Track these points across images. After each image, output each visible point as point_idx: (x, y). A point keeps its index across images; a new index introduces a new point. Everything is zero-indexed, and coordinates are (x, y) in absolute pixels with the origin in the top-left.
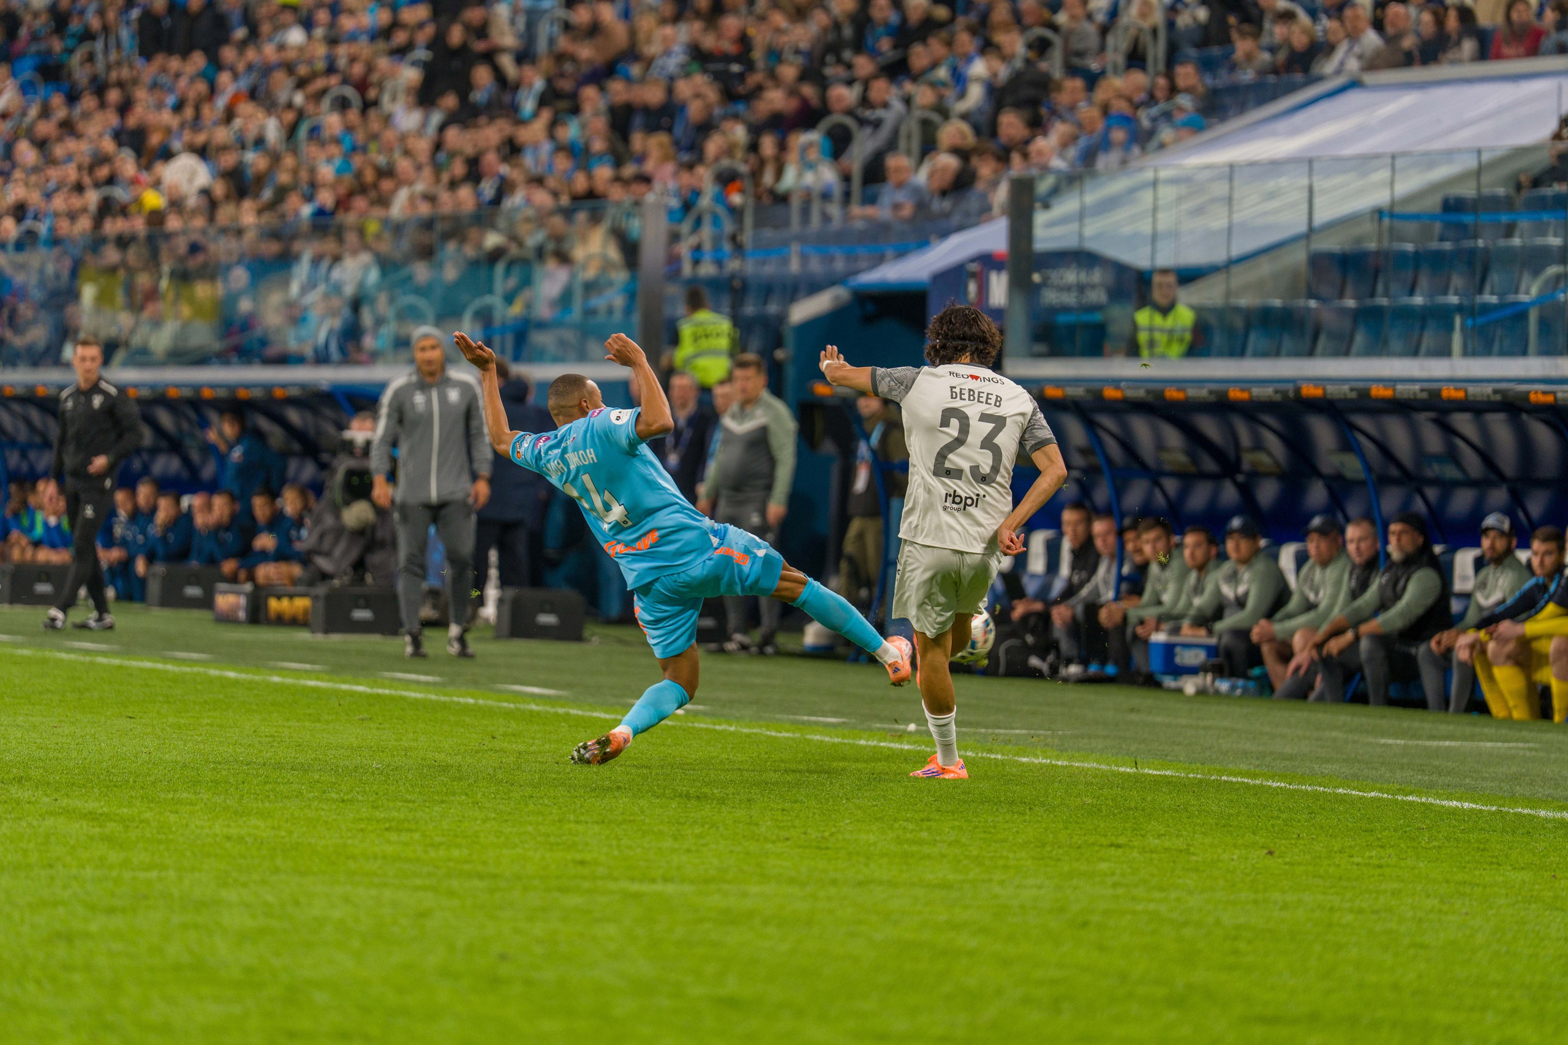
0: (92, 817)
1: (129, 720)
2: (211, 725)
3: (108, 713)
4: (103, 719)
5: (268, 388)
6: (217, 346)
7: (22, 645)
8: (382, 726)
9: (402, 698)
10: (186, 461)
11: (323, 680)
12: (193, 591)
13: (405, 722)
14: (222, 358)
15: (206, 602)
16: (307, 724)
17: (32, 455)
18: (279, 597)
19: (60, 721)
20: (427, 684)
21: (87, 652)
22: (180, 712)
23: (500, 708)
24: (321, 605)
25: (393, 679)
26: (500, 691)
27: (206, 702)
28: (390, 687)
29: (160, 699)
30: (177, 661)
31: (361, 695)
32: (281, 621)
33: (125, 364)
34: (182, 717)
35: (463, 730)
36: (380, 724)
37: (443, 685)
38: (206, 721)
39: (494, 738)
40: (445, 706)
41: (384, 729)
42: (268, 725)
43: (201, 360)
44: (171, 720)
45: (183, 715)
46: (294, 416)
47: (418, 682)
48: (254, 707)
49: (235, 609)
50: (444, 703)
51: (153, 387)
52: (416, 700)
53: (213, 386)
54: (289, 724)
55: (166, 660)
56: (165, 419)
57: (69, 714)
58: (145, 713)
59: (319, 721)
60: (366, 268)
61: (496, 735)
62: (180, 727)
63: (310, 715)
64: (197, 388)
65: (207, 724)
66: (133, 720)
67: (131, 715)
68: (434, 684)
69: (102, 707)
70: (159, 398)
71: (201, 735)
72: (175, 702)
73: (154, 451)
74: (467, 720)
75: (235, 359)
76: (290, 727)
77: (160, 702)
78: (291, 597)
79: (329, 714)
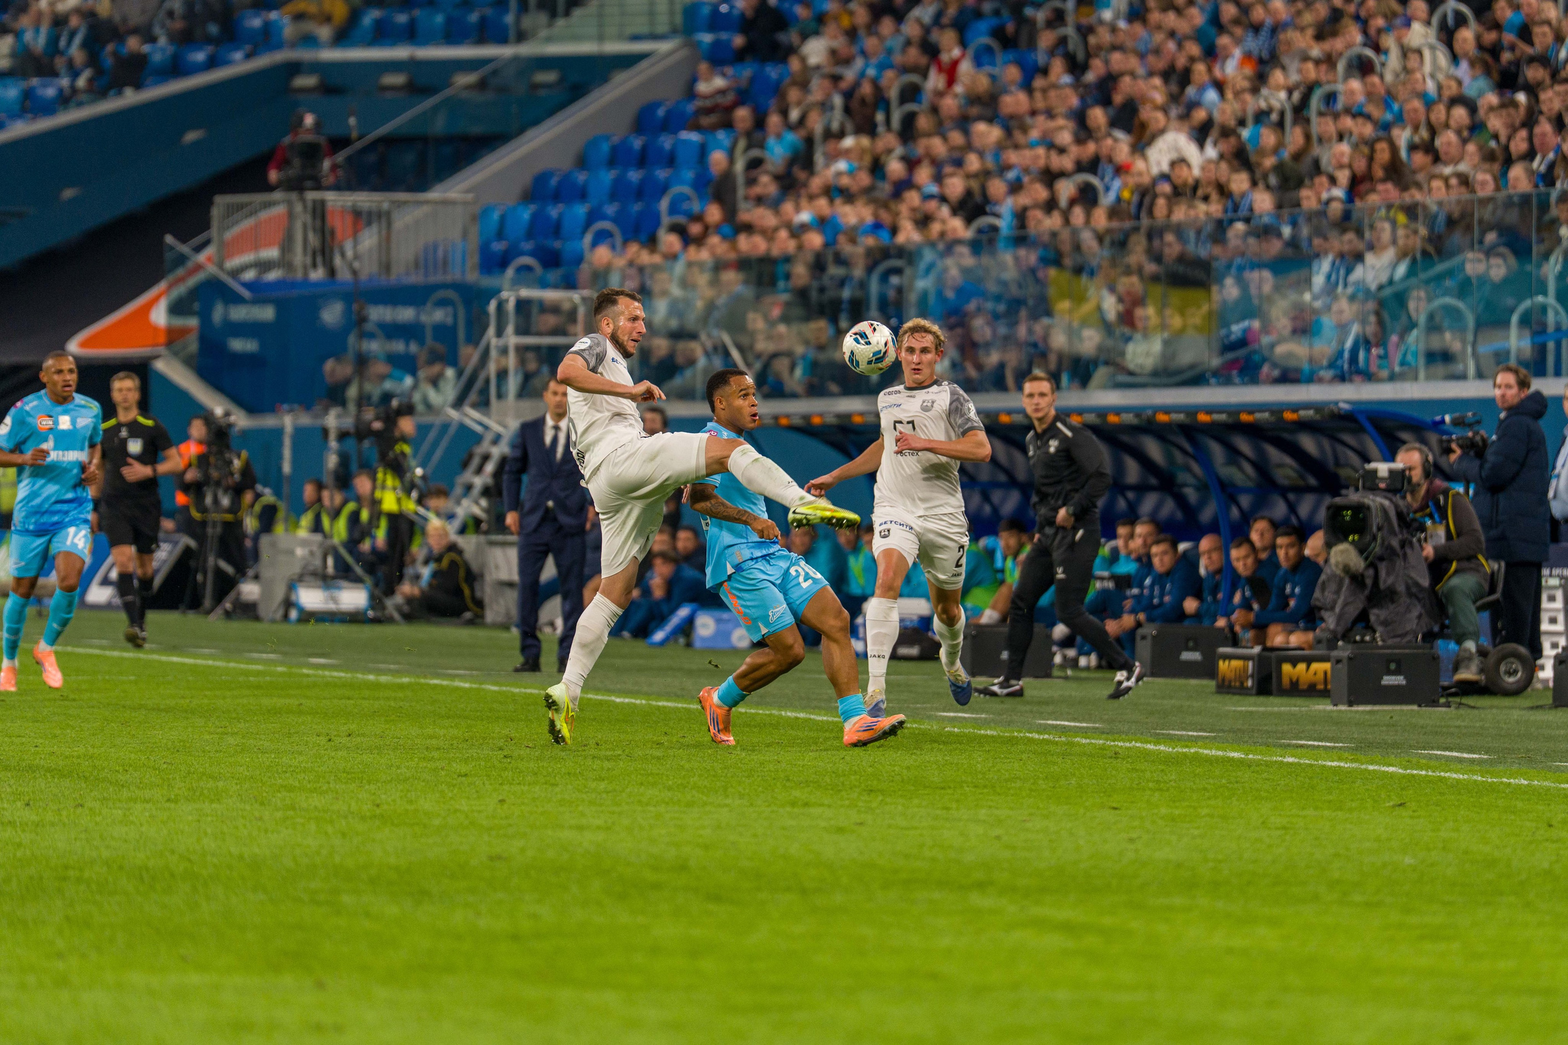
0: (1068, 928)
1: (1113, 811)
2: (1211, 816)
3: (1087, 804)
4: (1082, 811)
5: (1276, 410)
6: (1216, 362)
7: (985, 723)
8: (1416, 814)
9: (1442, 779)
10: (1181, 501)
11: (1346, 760)
12: (1193, 656)
13: (1443, 809)
14: (1223, 376)
15: (1207, 670)
16: (1326, 813)
17: (996, 496)
18: (1294, 662)
19: (1031, 814)
20: (1472, 761)
21: (1064, 730)
22: (1174, 801)
23: (1559, 790)
24: (1343, 668)
25: (1431, 757)
26: (1558, 769)
27: (1205, 789)
28: (1427, 768)
29: (1151, 785)
30: (1170, 739)
31: (1392, 776)
32: (1295, 690)
33: (1104, 387)
34: (1177, 807)
35: (1513, 817)
36: (1414, 811)
37: (1491, 763)
38: (1205, 811)
39: (1550, 826)
40: (1492, 788)
41: (1419, 817)
42: (1280, 815)
43: (1197, 379)
44: (1163, 811)
45: (1177, 804)
46: (1308, 443)
47: (1460, 760)
48: (1263, 794)
49: (1241, 676)
50: (1491, 784)
51: (1137, 411)
52: (1458, 781)
53: (1210, 409)
54: (1305, 813)
55: (1158, 739)
56: (1154, 449)
57: (1041, 806)
58: (1132, 802)
59: (1341, 809)
60: (1394, 266)
61: (1554, 823)
62: (1173, 820)
63: (1330, 802)
64: (1191, 411)
65: (1208, 815)
66: (1117, 812)
67: (1115, 805)
68: (1480, 762)
69: (1081, 797)
70: (1148, 425)
71: (1198, 828)
72: (1168, 790)
73: (1142, 489)
74: (1519, 804)
75: (1237, 380)
76: (1305, 817)
77: (1151, 789)
78: (1309, 661)
79: (1352, 800)
